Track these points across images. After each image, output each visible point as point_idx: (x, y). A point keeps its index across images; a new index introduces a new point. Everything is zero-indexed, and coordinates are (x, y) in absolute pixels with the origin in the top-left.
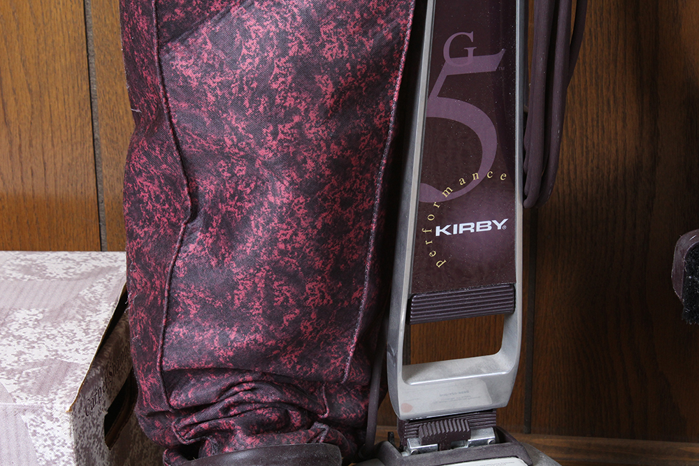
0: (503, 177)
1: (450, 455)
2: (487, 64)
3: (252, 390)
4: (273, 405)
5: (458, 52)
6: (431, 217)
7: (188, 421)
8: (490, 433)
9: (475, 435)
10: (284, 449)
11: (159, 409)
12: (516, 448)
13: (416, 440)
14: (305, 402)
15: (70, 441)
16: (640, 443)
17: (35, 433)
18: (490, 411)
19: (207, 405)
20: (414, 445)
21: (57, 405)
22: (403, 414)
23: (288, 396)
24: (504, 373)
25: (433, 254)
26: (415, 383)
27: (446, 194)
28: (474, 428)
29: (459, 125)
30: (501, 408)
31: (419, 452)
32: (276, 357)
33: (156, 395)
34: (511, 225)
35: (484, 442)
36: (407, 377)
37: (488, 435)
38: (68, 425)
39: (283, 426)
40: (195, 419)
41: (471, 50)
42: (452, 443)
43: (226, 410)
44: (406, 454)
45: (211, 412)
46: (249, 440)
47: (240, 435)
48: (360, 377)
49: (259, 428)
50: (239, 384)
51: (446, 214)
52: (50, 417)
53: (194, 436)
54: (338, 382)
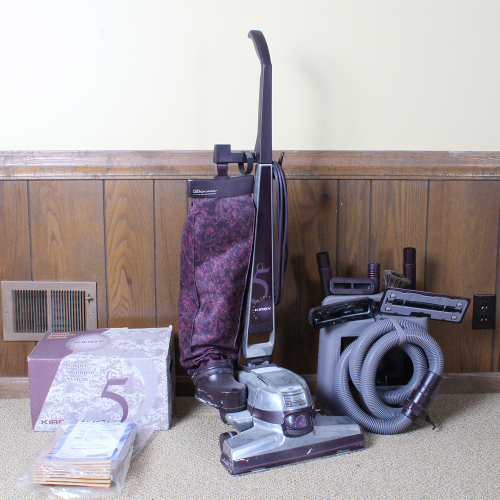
0: (270, 297)
1: (258, 366)
2: (267, 270)
3: (212, 351)
4: (217, 354)
5: (260, 268)
6: (254, 307)
7: (197, 359)
10: (222, 363)
11: (189, 357)
12: (274, 364)
13: (250, 363)
14: (224, 354)
15: (166, 367)
17: (157, 366)
18: (268, 356)
19: (201, 355)
20: (250, 365)
21: (163, 358)
22: (247, 357)
23: (221, 352)
24: (271, 346)
25: (254, 316)
26: (250, 348)
27: (257, 301)
28: (264, 361)
29: (260, 285)
32: (219, 342)
33: (188, 354)
34: (272, 309)
36: (248, 347)
37: (267, 362)
38: (165, 363)
39: (220, 359)
40: (198, 358)
41: (262, 268)
42: (259, 364)
43: (206, 356)
44: (248, 367)
45: (203, 356)
46: (214, 361)
47: (211, 360)
48: (237, 348)
49: (215, 359)
50: (209, 349)
51: (258, 306)
52: (161, 361)
53: (198, 363)
54: (232, 349)
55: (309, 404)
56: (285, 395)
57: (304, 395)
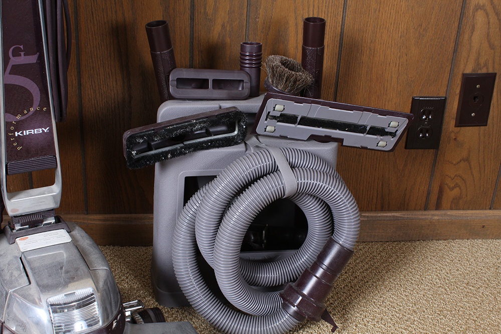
0: (45, 109)
1: (33, 230)
2: (33, 59)
5: (16, 53)
6: (12, 128)
8: (53, 220)
9: (46, 220)
13: (18, 224)
16: (134, 215)
18: (52, 210)
20: (18, 227)
22: (11, 214)
24: (55, 194)
25: (15, 144)
26: (13, 201)
27: (19, 117)
28: (45, 218)
29: (22, 87)
30: (57, 209)
31: (20, 230)
34: (51, 130)
35: (50, 223)
36: (10, 199)
41: (22, 53)
42: (35, 225)
44: (14, 231)
51: (19, 126)
55: (104, 322)
56: (56, 308)
57: (96, 306)
